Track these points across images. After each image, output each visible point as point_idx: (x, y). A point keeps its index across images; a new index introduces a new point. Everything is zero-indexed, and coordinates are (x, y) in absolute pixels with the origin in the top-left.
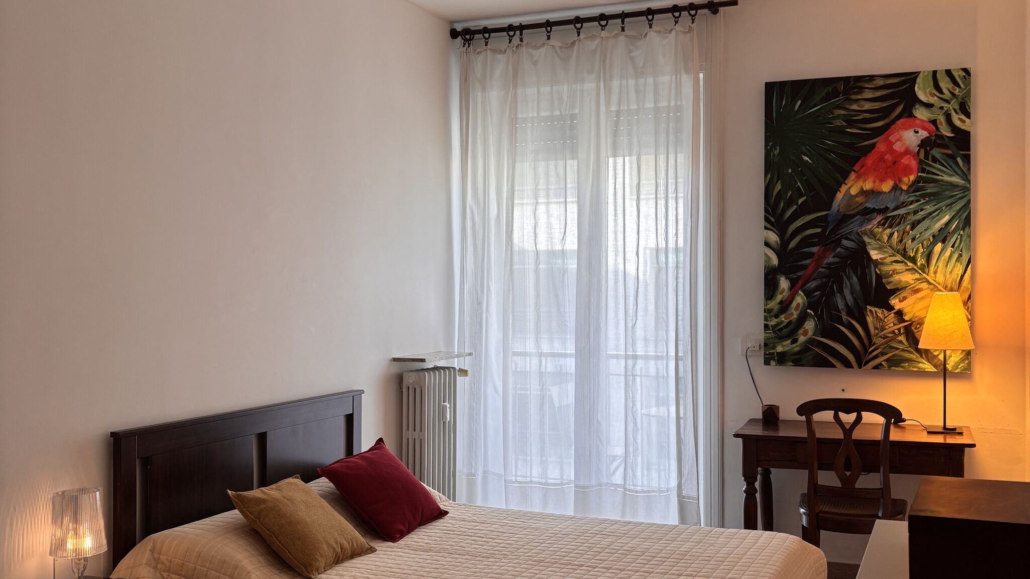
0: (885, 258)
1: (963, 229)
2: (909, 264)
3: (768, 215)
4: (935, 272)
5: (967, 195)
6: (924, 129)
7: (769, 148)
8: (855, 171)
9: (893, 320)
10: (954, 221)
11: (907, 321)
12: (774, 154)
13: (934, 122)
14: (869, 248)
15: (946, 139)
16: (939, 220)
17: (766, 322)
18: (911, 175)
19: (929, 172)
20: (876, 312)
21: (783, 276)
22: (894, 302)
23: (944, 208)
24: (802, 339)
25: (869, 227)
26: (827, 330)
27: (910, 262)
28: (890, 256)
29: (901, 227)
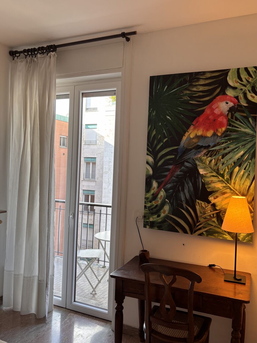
0: (208, 173)
1: (251, 159)
2: (220, 178)
3: (148, 147)
4: (234, 184)
5: (254, 140)
6: (231, 101)
7: (150, 111)
8: (193, 125)
9: (210, 209)
10: (246, 154)
11: (218, 210)
12: (153, 115)
13: (237, 98)
14: (198, 168)
15: (243, 107)
16: (237, 154)
17: (145, 205)
18: (223, 127)
19: (233, 126)
20: (201, 203)
21: (154, 180)
22: (211, 198)
23: (240, 147)
24: (162, 215)
25: (199, 156)
26: (175, 211)
27: (221, 176)
28: (210, 173)
29: (217, 157)
